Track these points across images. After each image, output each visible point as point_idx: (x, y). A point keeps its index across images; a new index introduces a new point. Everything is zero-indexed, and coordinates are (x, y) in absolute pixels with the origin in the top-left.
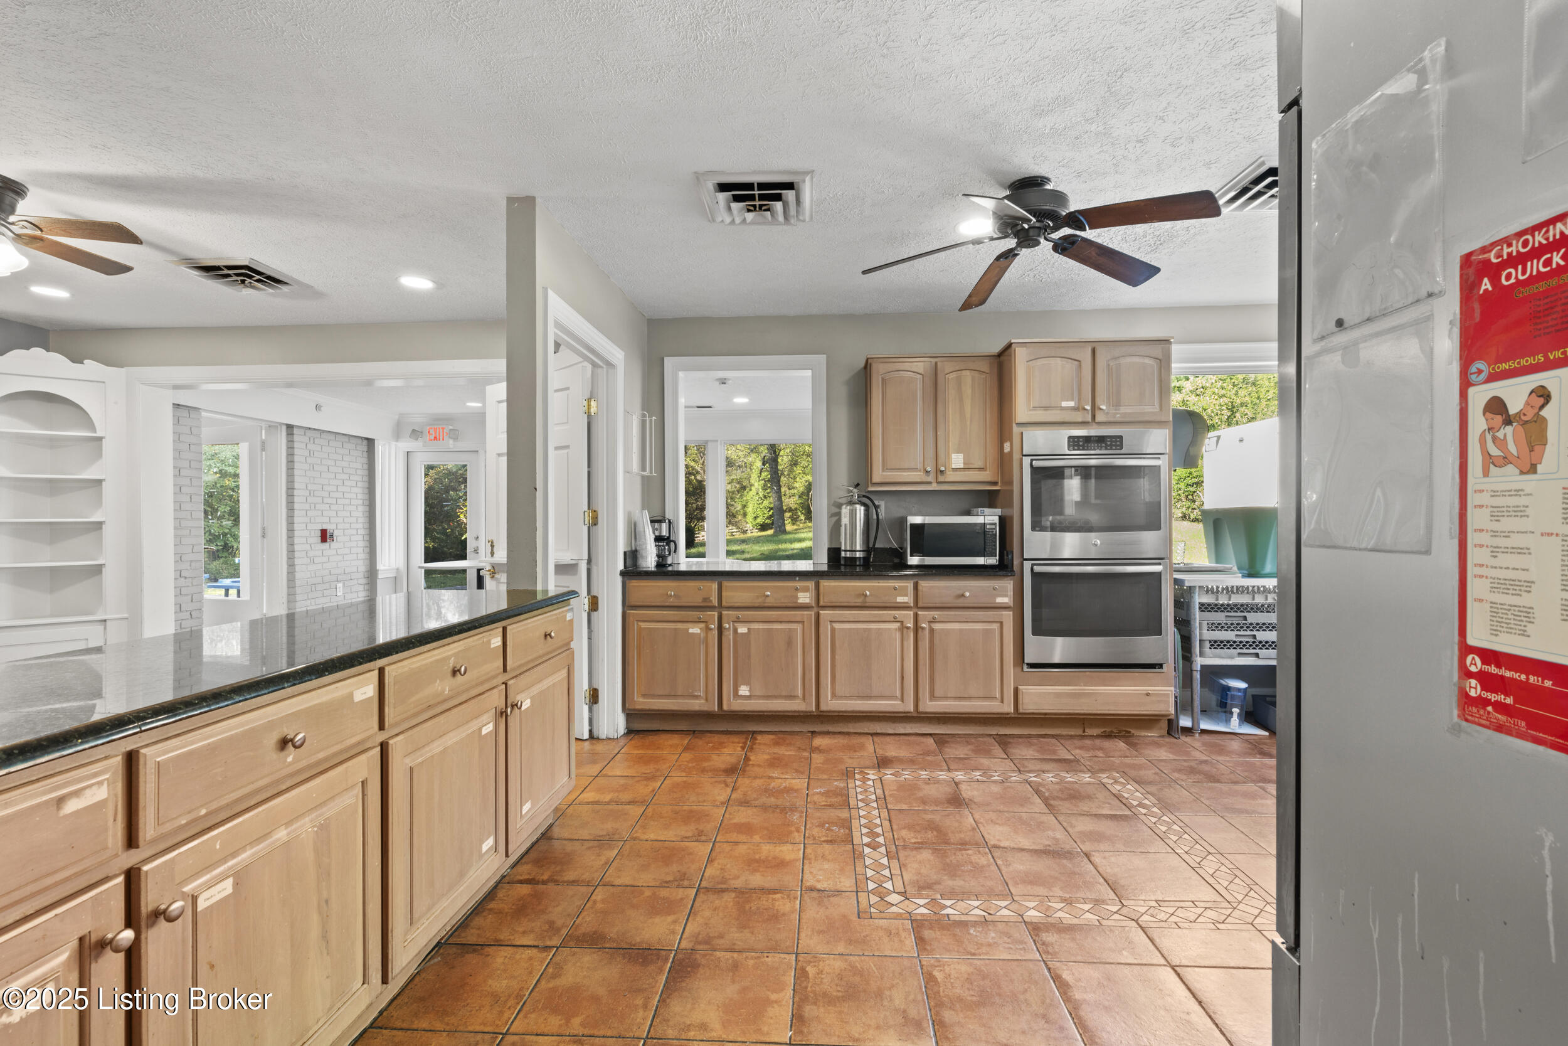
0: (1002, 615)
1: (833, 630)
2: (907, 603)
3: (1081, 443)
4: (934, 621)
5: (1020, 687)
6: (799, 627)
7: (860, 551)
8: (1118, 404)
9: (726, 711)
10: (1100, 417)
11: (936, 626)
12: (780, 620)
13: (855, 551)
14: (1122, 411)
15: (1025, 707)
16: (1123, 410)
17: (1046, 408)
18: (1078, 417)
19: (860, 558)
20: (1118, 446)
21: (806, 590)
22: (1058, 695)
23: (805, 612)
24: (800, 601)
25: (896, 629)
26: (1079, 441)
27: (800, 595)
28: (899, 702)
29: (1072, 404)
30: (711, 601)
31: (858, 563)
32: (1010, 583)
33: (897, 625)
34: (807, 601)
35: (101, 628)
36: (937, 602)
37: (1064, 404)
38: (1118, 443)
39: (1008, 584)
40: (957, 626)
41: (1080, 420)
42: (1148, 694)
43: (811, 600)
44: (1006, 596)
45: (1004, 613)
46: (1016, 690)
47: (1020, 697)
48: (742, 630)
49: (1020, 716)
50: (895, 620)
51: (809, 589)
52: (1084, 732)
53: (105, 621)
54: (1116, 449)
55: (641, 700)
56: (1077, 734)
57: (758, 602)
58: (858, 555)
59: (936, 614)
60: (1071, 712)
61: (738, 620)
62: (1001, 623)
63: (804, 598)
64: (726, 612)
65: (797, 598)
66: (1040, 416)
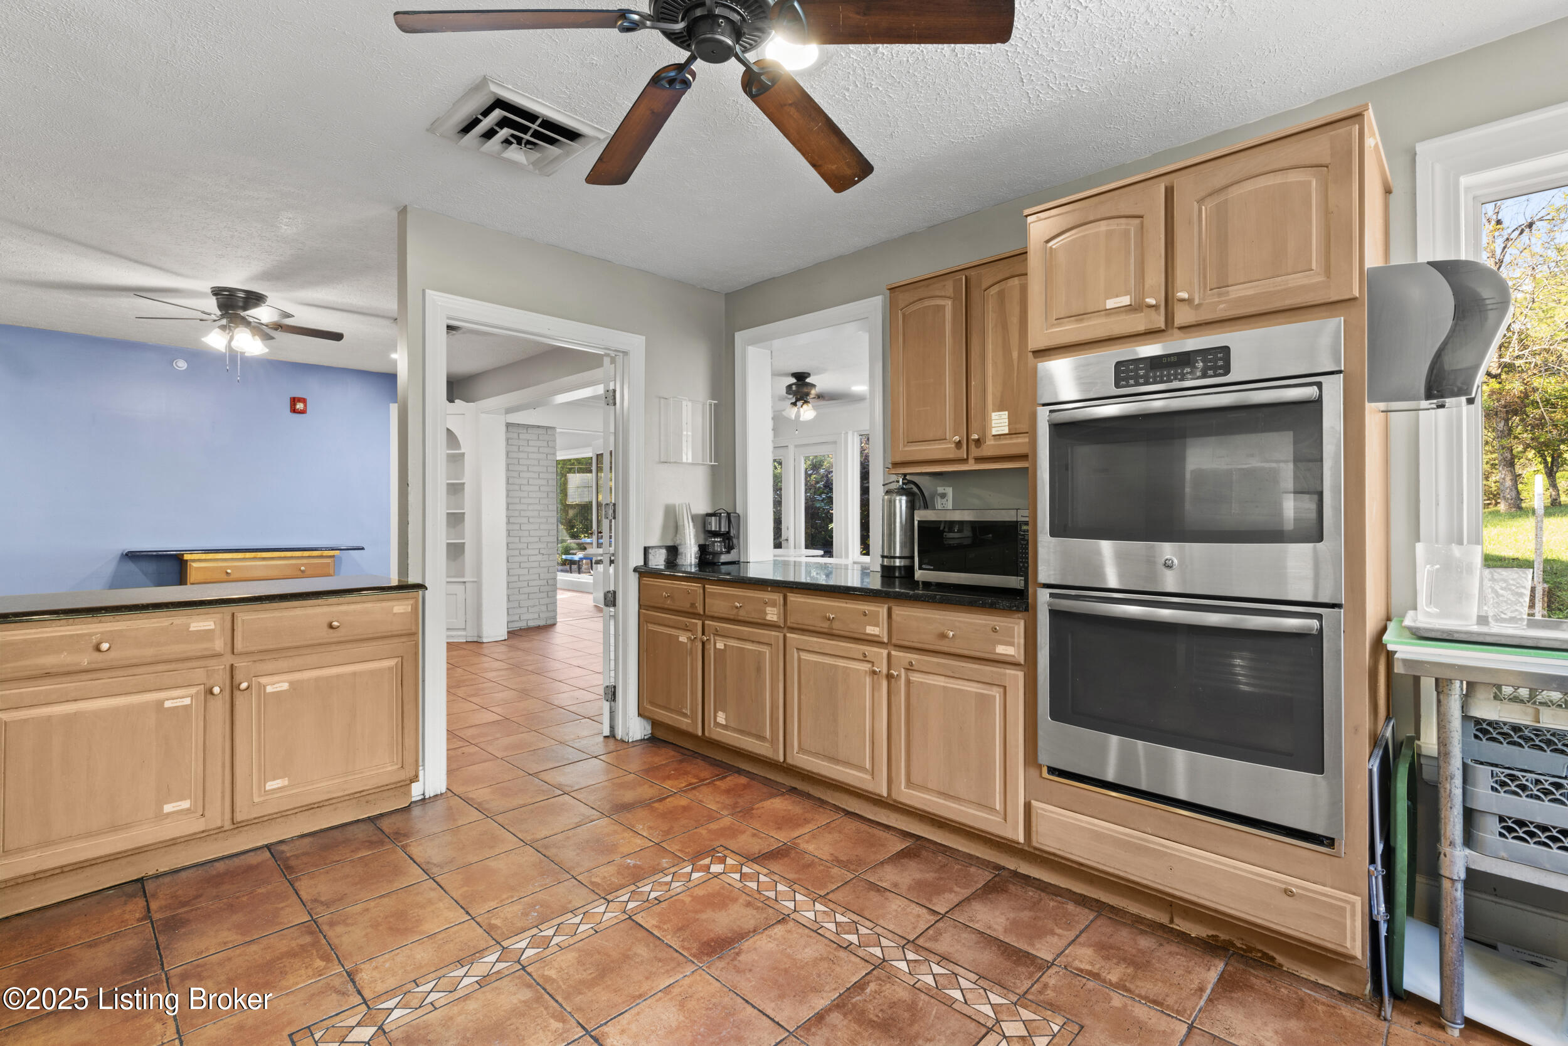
0: (1005, 674)
1: (799, 659)
2: (878, 636)
3: (1141, 372)
4: (910, 668)
5: (1034, 802)
6: (765, 650)
7: (899, 558)
8: (1222, 285)
9: (707, 737)
10: (1183, 316)
11: (916, 677)
12: (751, 639)
13: (895, 557)
14: (1233, 296)
15: (1041, 840)
16: (1235, 292)
17: (1079, 316)
18: (1138, 322)
19: (899, 567)
20: (1220, 367)
21: (774, 605)
22: (1098, 836)
23: (773, 633)
24: (769, 617)
25: (866, 671)
26: (1137, 369)
27: (769, 610)
28: (868, 777)
29: (1125, 300)
30: (696, 607)
31: (897, 574)
32: (1018, 624)
33: (866, 667)
34: (775, 618)
35: (462, 587)
36: (914, 640)
37: (1111, 304)
38: (1220, 363)
39: (1017, 626)
40: (940, 681)
41: (1141, 328)
42: (1288, 893)
43: (779, 618)
44: (1012, 644)
45: (1008, 671)
46: (1028, 807)
47: (1034, 819)
48: (720, 645)
49: (1032, 850)
50: (864, 659)
51: (776, 605)
52: (1172, 921)
53: (465, 582)
54: (1215, 375)
55: (649, 707)
56: (1158, 920)
57: (731, 614)
58: (898, 563)
59: (913, 657)
60: (1121, 874)
61: (717, 634)
62: (1005, 687)
63: (772, 614)
64: (711, 623)
65: (766, 614)
66: (1069, 332)
